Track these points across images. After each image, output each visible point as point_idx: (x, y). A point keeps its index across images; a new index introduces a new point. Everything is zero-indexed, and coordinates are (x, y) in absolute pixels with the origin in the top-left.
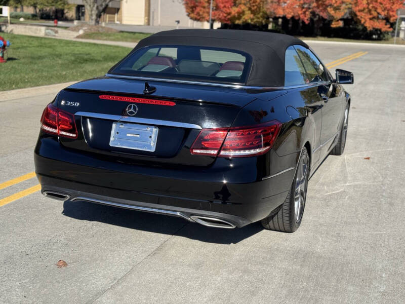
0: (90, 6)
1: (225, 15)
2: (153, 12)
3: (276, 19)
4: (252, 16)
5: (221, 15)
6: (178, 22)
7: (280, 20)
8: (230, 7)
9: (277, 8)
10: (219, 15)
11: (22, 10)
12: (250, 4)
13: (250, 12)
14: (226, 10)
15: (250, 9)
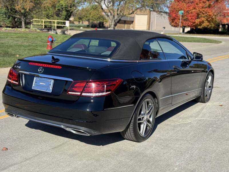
0: (111, 20)
1: (192, 23)
2: (152, 23)
3: (224, 25)
4: (208, 24)
5: (189, 23)
6: (164, 28)
7: (227, 26)
8: (195, 19)
9: (223, 19)
10: (188, 23)
11: (83, 23)
12: (207, 17)
13: (207, 21)
14: (192, 21)
15: (207, 20)
